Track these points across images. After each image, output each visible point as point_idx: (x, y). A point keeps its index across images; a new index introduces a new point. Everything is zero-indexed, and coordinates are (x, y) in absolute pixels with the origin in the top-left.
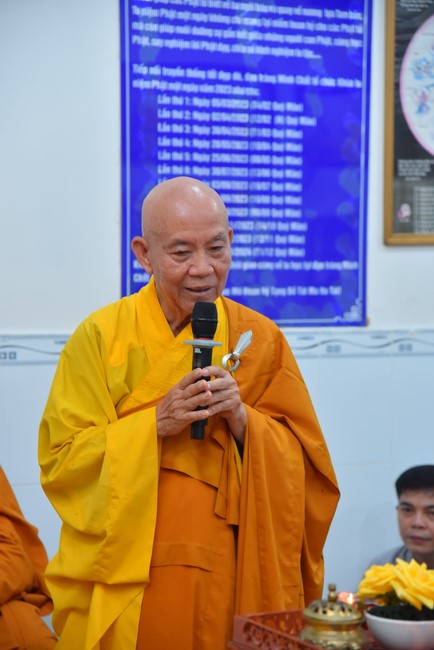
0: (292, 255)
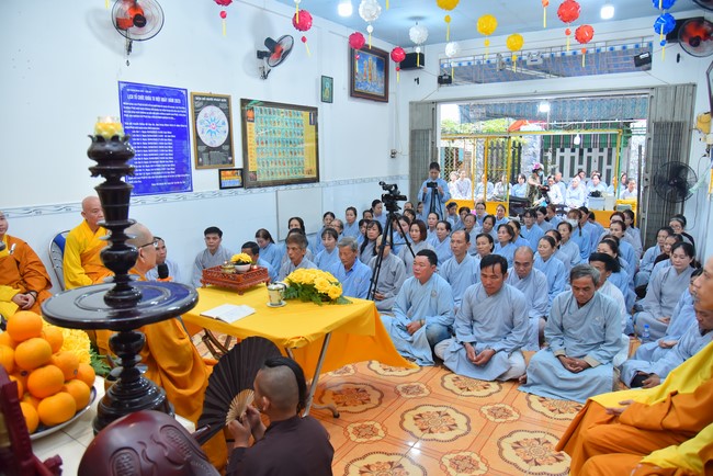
0: (172, 173)
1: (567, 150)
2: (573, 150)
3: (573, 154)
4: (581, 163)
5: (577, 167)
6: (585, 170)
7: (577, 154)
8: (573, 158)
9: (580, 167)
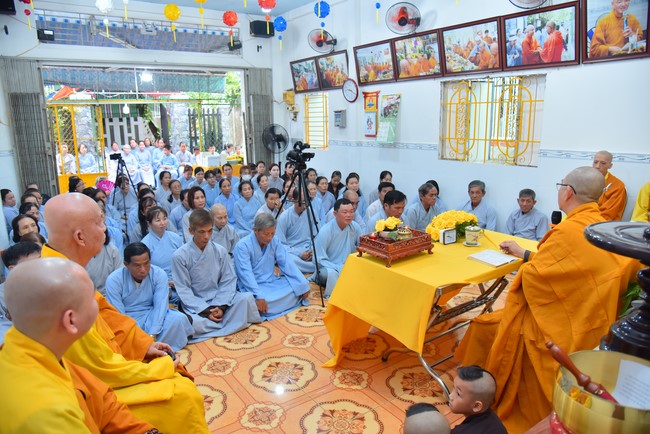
1: (116, 120)
2: (121, 120)
3: (121, 124)
4: (129, 131)
5: (126, 135)
6: (134, 137)
7: (124, 123)
8: (121, 127)
9: (130, 135)
